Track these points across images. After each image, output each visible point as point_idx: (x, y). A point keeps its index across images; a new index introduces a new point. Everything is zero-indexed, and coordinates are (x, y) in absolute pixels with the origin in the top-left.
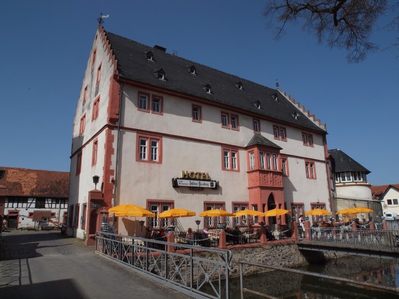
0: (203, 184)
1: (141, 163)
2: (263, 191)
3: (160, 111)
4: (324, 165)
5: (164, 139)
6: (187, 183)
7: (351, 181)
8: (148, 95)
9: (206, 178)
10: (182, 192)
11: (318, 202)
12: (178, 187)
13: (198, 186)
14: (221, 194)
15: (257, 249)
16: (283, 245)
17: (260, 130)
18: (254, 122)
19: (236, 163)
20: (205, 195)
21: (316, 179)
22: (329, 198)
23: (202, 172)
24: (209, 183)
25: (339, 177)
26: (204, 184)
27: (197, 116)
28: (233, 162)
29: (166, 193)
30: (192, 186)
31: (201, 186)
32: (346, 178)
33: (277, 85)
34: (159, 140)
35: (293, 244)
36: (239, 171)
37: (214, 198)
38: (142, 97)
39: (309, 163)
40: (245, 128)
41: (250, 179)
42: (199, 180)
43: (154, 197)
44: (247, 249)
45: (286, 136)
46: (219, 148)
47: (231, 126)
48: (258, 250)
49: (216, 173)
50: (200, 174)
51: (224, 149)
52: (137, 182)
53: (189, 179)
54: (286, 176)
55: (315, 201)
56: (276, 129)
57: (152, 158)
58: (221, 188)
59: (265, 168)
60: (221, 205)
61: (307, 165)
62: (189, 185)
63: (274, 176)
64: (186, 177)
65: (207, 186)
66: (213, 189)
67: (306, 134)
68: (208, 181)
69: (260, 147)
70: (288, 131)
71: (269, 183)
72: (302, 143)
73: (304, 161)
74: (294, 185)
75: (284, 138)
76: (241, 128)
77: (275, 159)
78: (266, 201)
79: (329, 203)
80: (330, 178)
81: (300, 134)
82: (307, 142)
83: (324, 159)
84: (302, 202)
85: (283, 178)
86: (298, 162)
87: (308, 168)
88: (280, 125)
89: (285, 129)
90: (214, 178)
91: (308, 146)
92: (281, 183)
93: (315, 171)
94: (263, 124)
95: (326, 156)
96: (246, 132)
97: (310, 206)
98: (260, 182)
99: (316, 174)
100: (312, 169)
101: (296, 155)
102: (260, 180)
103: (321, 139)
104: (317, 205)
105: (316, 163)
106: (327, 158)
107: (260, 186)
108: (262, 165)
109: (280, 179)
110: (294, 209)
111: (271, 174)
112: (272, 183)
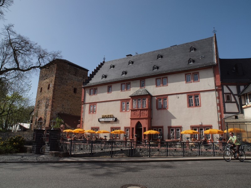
1: (90, 114)
5: (98, 104)
6: (103, 120)
9: (111, 116)
10: (102, 124)
11: (201, 125)
12: (100, 122)
14: (119, 123)
17: (145, 85)
18: (141, 82)
19: (129, 107)
20: (111, 124)
21: (201, 106)
24: (112, 119)
25: (247, 99)
26: (109, 120)
27: (109, 90)
29: (97, 124)
30: (105, 121)
34: (96, 105)
36: (129, 111)
37: (115, 125)
38: (90, 90)
39: (193, 95)
42: (108, 118)
43: (93, 126)
45: (167, 82)
46: (119, 102)
47: (126, 90)
49: (117, 114)
50: (109, 115)
51: (122, 102)
52: (89, 121)
53: (104, 118)
54: (166, 109)
56: (159, 80)
57: (94, 112)
58: (119, 121)
59: (136, 108)
60: (119, 128)
61: (190, 97)
64: (103, 117)
66: (114, 121)
67: (191, 74)
68: (112, 118)
69: (133, 97)
70: (170, 78)
71: (137, 116)
72: (185, 82)
73: (185, 95)
74: (172, 114)
75: (166, 84)
76: (132, 89)
77: (145, 102)
78: (134, 126)
79: (218, 125)
80: (224, 103)
81: (183, 76)
82: (191, 79)
83: (214, 88)
84: (180, 125)
85: (162, 111)
86: (178, 97)
87: (192, 100)
88: (161, 77)
89: (167, 77)
90: (115, 116)
91: (192, 82)
92: (147, 115)
93: (200, 100)
94: (147, 81)
95: (217, 85)
96: (134, 90)
97: (190, 128)
98: (131, 116)
99: (200, 103)
100: (198, 99)
101: (176, 93)
102: (131, 115)
103: (211, 72)
104: (200, 127)
105: (201, 94)
106: (218, 86)
107: (130, 119)
108: (135, 106)
109: (146, 112)
110: (173, 130)
111: (139, 111)
112: (139, 116)
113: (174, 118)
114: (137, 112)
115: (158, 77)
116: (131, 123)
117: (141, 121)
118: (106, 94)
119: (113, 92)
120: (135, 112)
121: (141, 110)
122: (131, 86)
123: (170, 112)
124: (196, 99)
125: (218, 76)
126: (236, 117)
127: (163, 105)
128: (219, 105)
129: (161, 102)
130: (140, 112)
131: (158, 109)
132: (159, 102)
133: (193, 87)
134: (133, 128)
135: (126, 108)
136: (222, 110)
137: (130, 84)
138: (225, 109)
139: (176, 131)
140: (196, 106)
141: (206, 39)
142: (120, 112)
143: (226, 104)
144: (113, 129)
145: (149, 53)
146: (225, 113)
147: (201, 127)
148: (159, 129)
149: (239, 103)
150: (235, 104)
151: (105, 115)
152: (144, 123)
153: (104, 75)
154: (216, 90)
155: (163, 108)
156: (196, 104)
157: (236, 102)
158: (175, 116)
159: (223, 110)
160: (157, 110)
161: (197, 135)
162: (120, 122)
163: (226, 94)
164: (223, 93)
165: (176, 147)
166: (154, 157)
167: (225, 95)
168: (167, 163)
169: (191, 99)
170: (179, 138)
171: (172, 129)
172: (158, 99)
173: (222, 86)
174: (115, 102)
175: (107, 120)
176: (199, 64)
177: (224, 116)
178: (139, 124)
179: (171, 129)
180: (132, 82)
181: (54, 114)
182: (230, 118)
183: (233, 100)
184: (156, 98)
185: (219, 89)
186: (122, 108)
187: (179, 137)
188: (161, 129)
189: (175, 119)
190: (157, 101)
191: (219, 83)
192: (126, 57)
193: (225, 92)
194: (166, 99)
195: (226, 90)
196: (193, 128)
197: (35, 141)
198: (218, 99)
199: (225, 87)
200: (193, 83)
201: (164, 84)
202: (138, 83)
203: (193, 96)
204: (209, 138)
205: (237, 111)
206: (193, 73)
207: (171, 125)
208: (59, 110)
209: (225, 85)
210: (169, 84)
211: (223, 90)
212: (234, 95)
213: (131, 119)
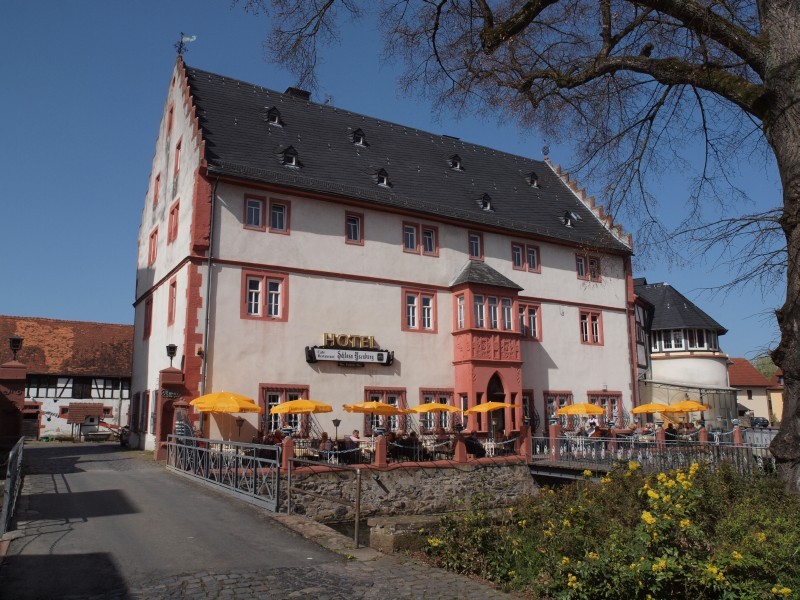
0: (363, 356)
1: (251, 322)
2: (480, 369)
3: (285, 227)
4: (623, 317)
5: (292, 277)
6: (333, 354)
7: (683, 348)
8: (263, 199)
9: (368, 345)
10: (324, 371)
11: (605, 391)
12: (317, 361)
13: (354, 360)
14: (399, 374)
15: (444, 471)
16: (499, 467)
17: (482, 253)
18: (470, 239)
19: (431, 317)
20: (368, 376)
21: (602, 344)
22: (630, 382)
23: (362, 334)
24: (375, 354)
25: (660, 340)
26: (365, 357)
27: (354, 232)
28: (424, 315)
30: (342, 359)
31: (360, 360)
32: (673, 342)
33: (546, 151)
34: (282, 279)
35: (520, 465)
36: (435, 331)
37: (384, 381)
38: (251, 204)
39: (588, 313)
40: (450, 251)
41: (458, 347)
42: (356, 349)
43: (273, 381)
44: (426, 470)
45: (539, 263)
46: (398, 290)
47: (422, 248)
48: (448, 472)
49: (390, 336)
50: (358, 339)
51: (407, 292)
52: (243, 353)
53: (337, 347)
54: (537, 341)
55: (598, 387)
56: (518, 250)
57: (270, 313)
58: (399, 364)
59: (485, 327)
61: (583, 317)
62: (336, 359)
63: (503, 341)
64: (331, 344)
65: (370, 360)
66: (383, 364)
67: (585, 256)
69: (475, 288)
70: (546, 251)
71: (492, 355)
72: (576, 274)
73: (576, 310)
74: (551, 356)
75: (537, 267)
77: (508, 310)
78: (484, 388)
80: (636, 343)
81: (572, 257)
82: (588, 272)
83: (624, 306)
84: (569, 389)
86: (563, 313)
87: (586, 325)
88: (525, 242)
90: (385, 345)
91: (589, 281)
92: (518, 354)
93: (601, 329)
94: (490, 241)
95: (627, 300)
97: (587, 397)
98: (473, 355)
99: (601, 337)
100: (596, 325)
101: (559, 299)
102: (473, 350)
103: (619, 266)
104: (601, 396)
105: (604, 314)
106: (629, 304)
108: (479, 321)
109: (516, 346)
112: (498, 355)
115: (517, 240)
116: (474, 375)
117: (503, 372)
119: (368, 244)
120: (484, 339)
121: (501, 335)
122: (441, 241)
123: (547, 351)
124: (593, 325)
128: (630, 346)
130: (500, 343)
133: (591, 292)
134: (478, 396)
135: (422, 318)
138: (637, 357)
139: (559, 405)
140: (595, 342)
144: (372, 394)
146: (637, 365)
154: (627, 312)
155: (530, 336)
156: (593, 338)
157: (644, 344)
159: (635, 360)
162: (403, 370)
164: (636, 322)
169: (585, 321)
175: (351, 356)
177: (638, 371)
179: (549, 397)
183: (642, 339)
185: (630, 310)
186: (406, 315)
191: (631, 296)
194: (534, 312)
196: (591, 397)
203: (589, 316)
205: (644, 363)
206: (590, 258)
210: (543, 270)
213: (473, 363)
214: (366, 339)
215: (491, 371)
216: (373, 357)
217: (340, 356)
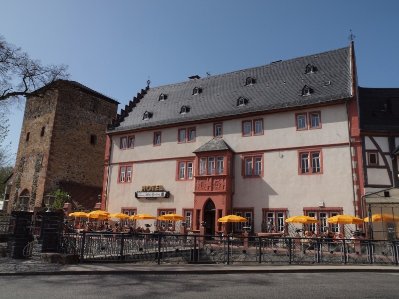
1: (120, 184)
5: (134, 165)
6: (144, 195)
9: (159, 189)
10: (142, 202)
11: (323, 207)
12: (139, 198)
13: (151, 196)
14: (173, 202)
17: (222, 133)
18: (216, 127)
19: (192, 172)
21: (323, 173)
23: (157, 185)
24: (160, 193)
26: (156, 195)
28: (189, 172)
29: (132, 203)
31: (154, 196)
34: (131, 166)
36: (193, 179)
37: (166, 205)
42: (154, 191)
43: (125, 206)
45: (263, 129)
46: (175, 162)
47: (187, 140)
49: (170, 183)
50: (155, 187)
51: (180, 162)
52: (117, 196)
53: (146, 191)
56: (248, 124)
58: (173, 197)
59: (205, 174)
60: (173, 211)
61: (305, 156)
63: (214, 181)
64: (144, 190)
65: (158, 196)
66: (165, 197)
67: (305, 114)
68: (160, 191)
69: (200, 154)
70: (268, 120)
71: (207, 188)
72: (295, 128)
73: (296, 152)
74: (271, 186)
75: (260, 131)
76: (197, 138)
77: (222, 163)
78: (201, 207)
79: (354, 207)
80: (365, 167)
81: (292, 117)
82: (307, 124)
83: (347, 141)
84: (285, 207)
85: (253, 180)
86: (283, 156)
87: (307, 161)
88: (252, 118)
89: (262, 119)
90: (167, 189)
91: (307, 129)
92: (225, 187)
93: (322, 162)
94: (226, 125)
95: (352, 135)
96: (203, 141)
97: (303, 212)
98: (196, 189)
99: (322, 167)
100: (318, 160)
101: (278, 148)
102: (196, 187)
103: (342, 111)
104: (320, 211)
105: (324, 150)
106: (355, 137)
107: (194, 193)
108: (203, 171)
109: (223, 182)
110: (271, 215)
111: (211, 180)
112: (210, 188)
113: (274, 193)
114: (207, 181)
115: (246, 119)
116: (195, 201)
117: (213, 198)
118: (150, 146)
119: (163, 144)
120: (203, 181)
121: (213, 178)
122: (197, 134)
123: (267, 183)
124: (314, 160)
125: (356, 119)
126: (387, 195)
127: (254, 170)
128: (355, 171)
129: (251, 164)
130: (212, 182)
131: (245, 176)
132: (247, 164)
133: (310, 137)
134: (198, 211)
135: (186, 173)
136: (360, 181)
137: (194, 129)
138: (366, 179)
139: (277, 218)
140: (314, 172)
141: (335, 51)
142: (176, 180)
143: (369, 171)
144: (161, 212)
145: (230, 74)
146: (367, 186)
147: (323, 211)
148: (247, 212)
149: (391, 169)
150: (385, 170)
151: (148, 185)
152: (220, 203)
153: (147, 113)
154: (351, 144)
155: (255, 175)
156: (315, 169)
157: (386, 167)
158: (276, 191)
159: (362, 182)
160: (243, 178)
161: (314, 225)
162: (175, 199)
163: (369, 151)
164: (364, 151)
165: (276, 247)
166: (237, 263)
167: (366, 153)
168: (259, 275)
169: (305, 159)
170: (282, 230)
171: (269, 213)
172: (245, 157)
173: (362, 136)
174: (166, 162)
175: (151, 194)
176: (321, 96)
177: (365, 191)
178: (209, 204)
179: (267, 212)
180: (198, 127)
181: (51, 182)
182: (375, 195)
183: (382, 163)
184: (241, 156)
185: (356, 143)
186: (178, 174)
187: (282, 228)
188: (249, 212)
189: (276, 196)
190: (243, 162)
191: (357, 131)
192: (189, 80)
193: (367, 148)
194: (260, 160)
195: (369, 145)
196: (309, 212)
197: (12, 233)
198: (355, 161)
199: (367, 140)
200: (309, 131)
201: (257, 131)
202: (210, 128)
203: (309, 155)
204: (337, 231)
205: (389, 183)
206: (310, 113)
207: (268, 205)
208: (61, 175)
209: (367, 135)
210: (266, 132)
211: (363, 144)
212: (383, 154)
213: (196, 194)
214: (158, 187)
215: (205, 198)
216: (159, 194)
217: (147, 195)
